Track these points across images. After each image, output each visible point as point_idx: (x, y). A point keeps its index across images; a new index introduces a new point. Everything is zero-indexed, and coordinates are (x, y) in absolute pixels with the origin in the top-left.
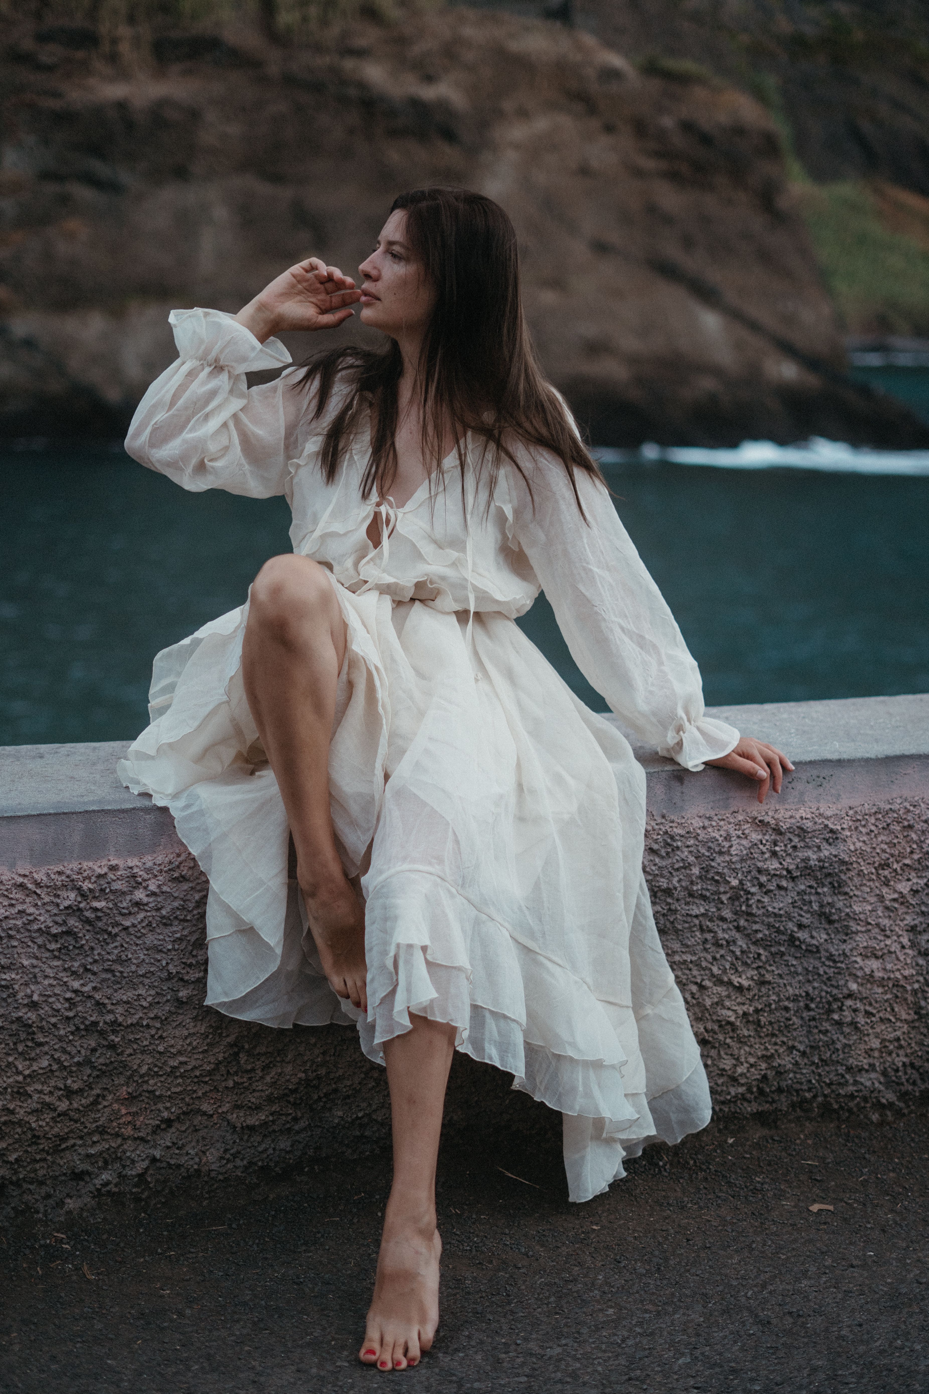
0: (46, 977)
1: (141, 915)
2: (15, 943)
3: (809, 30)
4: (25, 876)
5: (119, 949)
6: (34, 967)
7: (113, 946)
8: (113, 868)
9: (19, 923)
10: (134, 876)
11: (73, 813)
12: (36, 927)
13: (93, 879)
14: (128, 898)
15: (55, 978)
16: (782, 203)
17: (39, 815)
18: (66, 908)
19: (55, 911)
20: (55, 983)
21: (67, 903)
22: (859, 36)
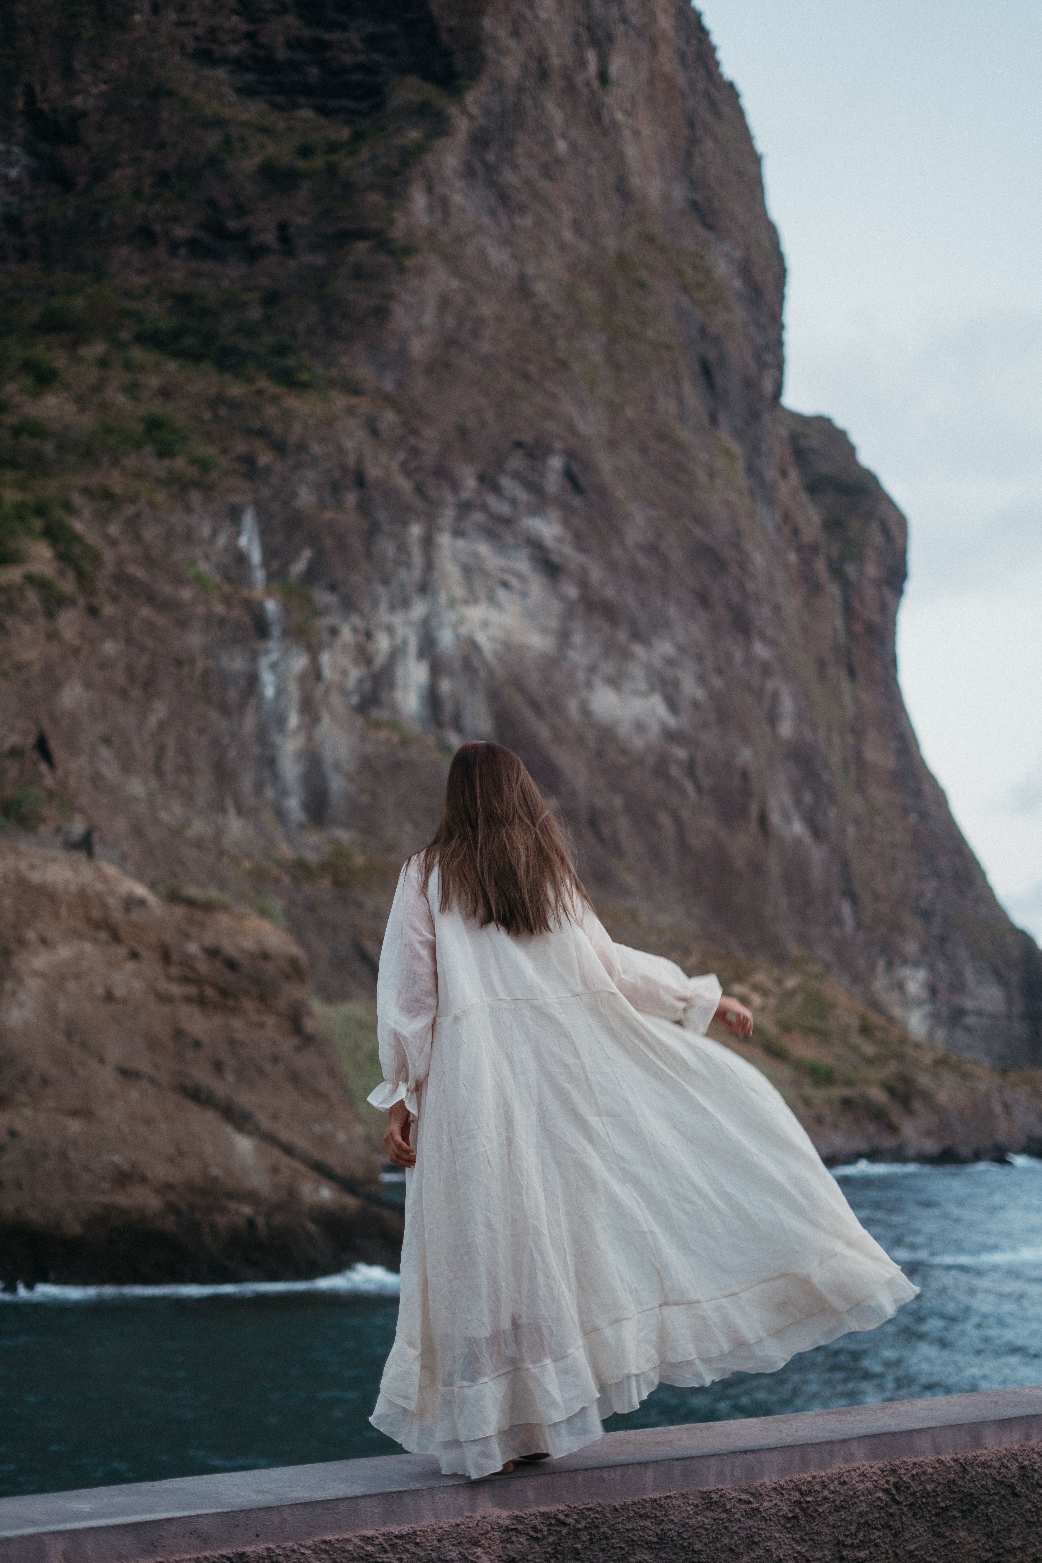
0: (785, 1544)
1: (827, 1505)
2: (772, 1524)
3: (312, 857)
4: (776, 1483)
5: (817, 1526)
6: (780, 1538)
7: (814, 1524)
8: (814, 1477)
9: (774, 1511)
10: (823, 1482)
11: (795, 1446)
12: (781, 1514)
13: (806, 1484)
14: (821, 1495)
15: (790, 1545)
16: (309, 1025)
17: (781, 1447)
18: (795, 1502)
19: (790, 1504)
20: (789, 1548)
21: (795, 1499)
22: (359, 860)
